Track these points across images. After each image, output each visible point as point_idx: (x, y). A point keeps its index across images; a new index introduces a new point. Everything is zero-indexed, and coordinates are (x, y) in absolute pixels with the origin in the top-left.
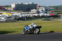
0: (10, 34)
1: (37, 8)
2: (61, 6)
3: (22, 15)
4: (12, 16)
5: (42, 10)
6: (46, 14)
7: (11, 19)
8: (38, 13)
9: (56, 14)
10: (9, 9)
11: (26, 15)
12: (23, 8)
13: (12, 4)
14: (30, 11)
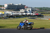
0: (2, 28)
1: (25, 8)
2: (44, 7)
3: (12, 13)
4: (4, 14)
5: (29, 10)
6: (32, 14)
7: (4, 16)
8: (26, 13)
9: (40, 14)
10: (2, 8)
11: (16, 14)
12: (14, 8)
13: (5, 4)
14: (20, 11)
